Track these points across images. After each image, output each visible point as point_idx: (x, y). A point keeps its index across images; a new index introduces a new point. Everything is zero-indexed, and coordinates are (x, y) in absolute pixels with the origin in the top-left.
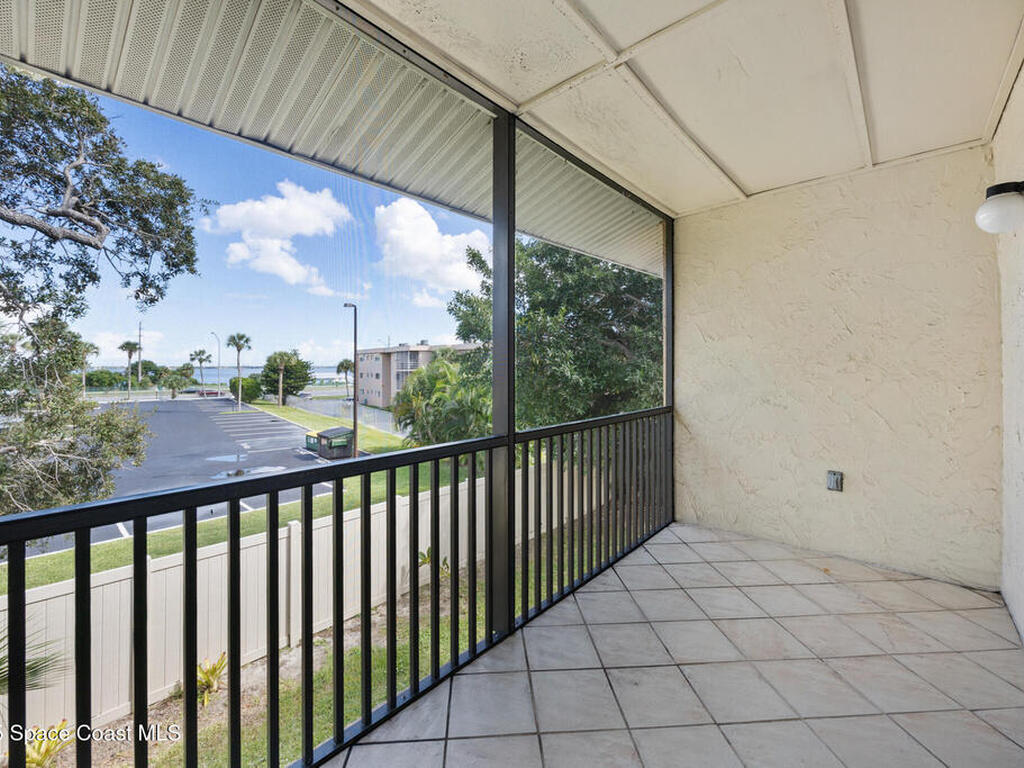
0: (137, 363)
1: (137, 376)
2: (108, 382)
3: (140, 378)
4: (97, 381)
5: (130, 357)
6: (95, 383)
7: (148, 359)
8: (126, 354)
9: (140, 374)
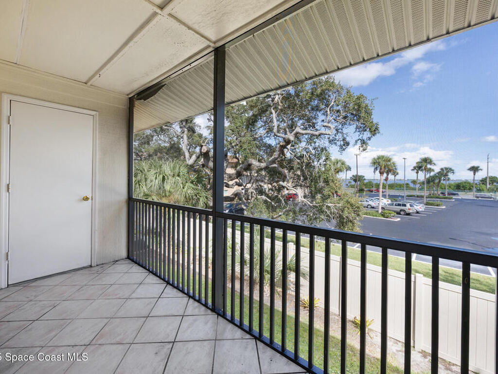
0: (486, 178)
1: (486, 185)
2: (468, 188)
3: (488, 186)
4: (463, 187)
5: (474, 175)
6: (462, 188)
7: (493, 175)
8: (472, 173)
9: (488, 184)
